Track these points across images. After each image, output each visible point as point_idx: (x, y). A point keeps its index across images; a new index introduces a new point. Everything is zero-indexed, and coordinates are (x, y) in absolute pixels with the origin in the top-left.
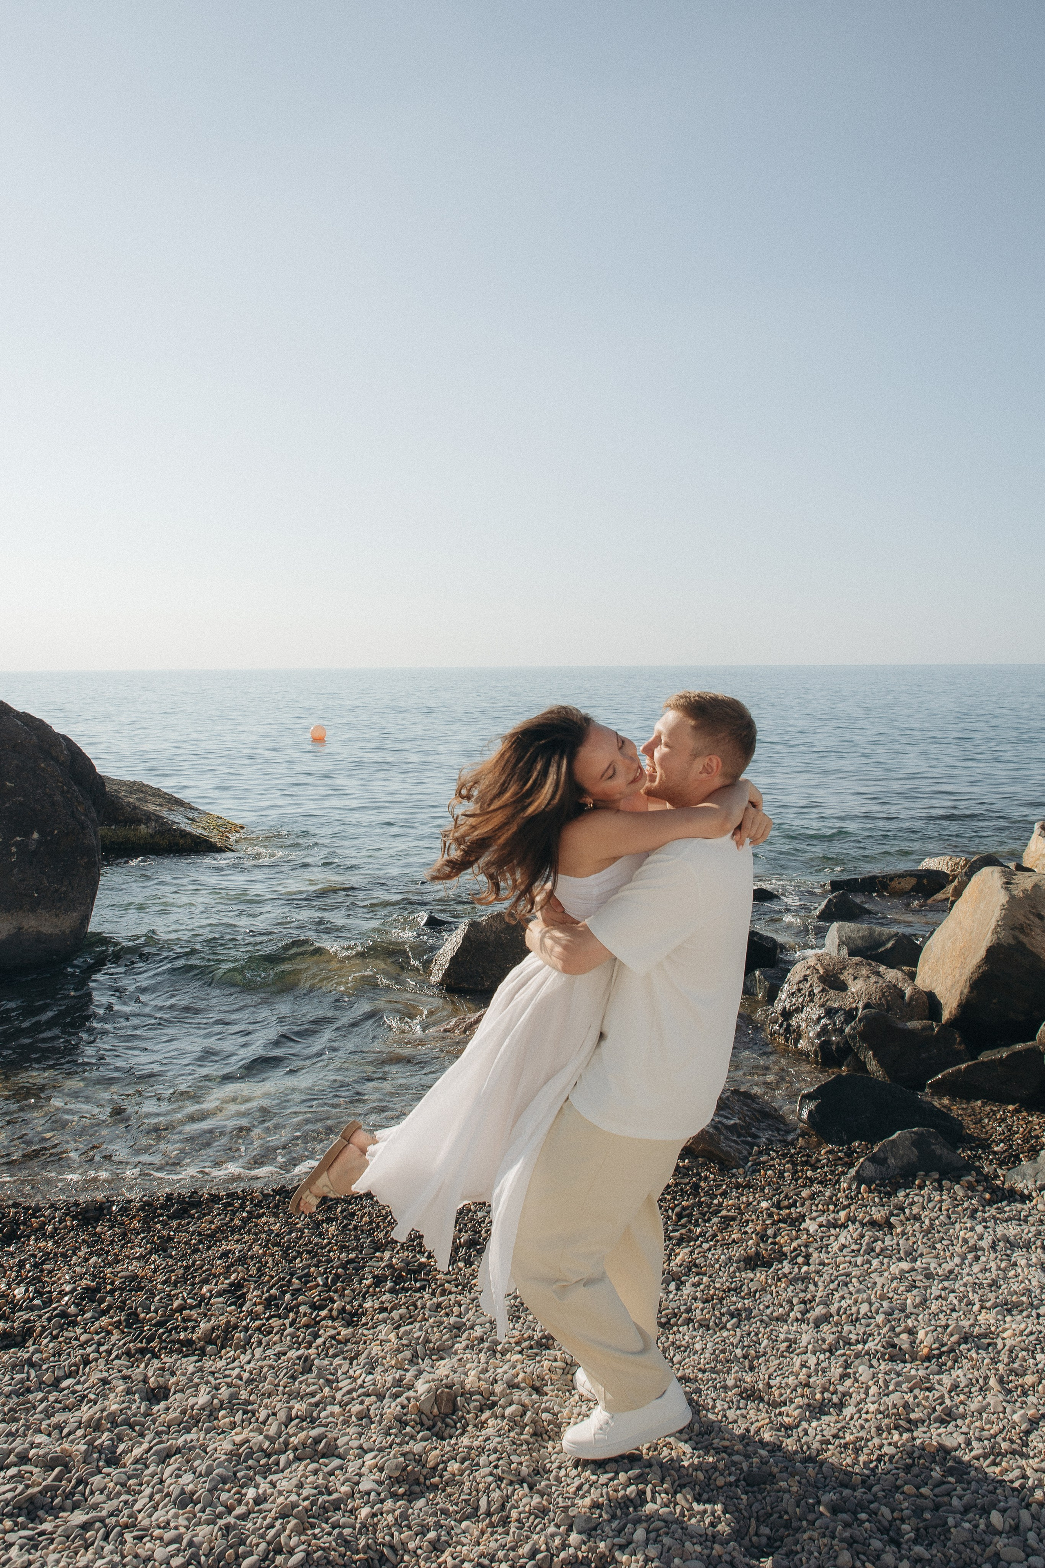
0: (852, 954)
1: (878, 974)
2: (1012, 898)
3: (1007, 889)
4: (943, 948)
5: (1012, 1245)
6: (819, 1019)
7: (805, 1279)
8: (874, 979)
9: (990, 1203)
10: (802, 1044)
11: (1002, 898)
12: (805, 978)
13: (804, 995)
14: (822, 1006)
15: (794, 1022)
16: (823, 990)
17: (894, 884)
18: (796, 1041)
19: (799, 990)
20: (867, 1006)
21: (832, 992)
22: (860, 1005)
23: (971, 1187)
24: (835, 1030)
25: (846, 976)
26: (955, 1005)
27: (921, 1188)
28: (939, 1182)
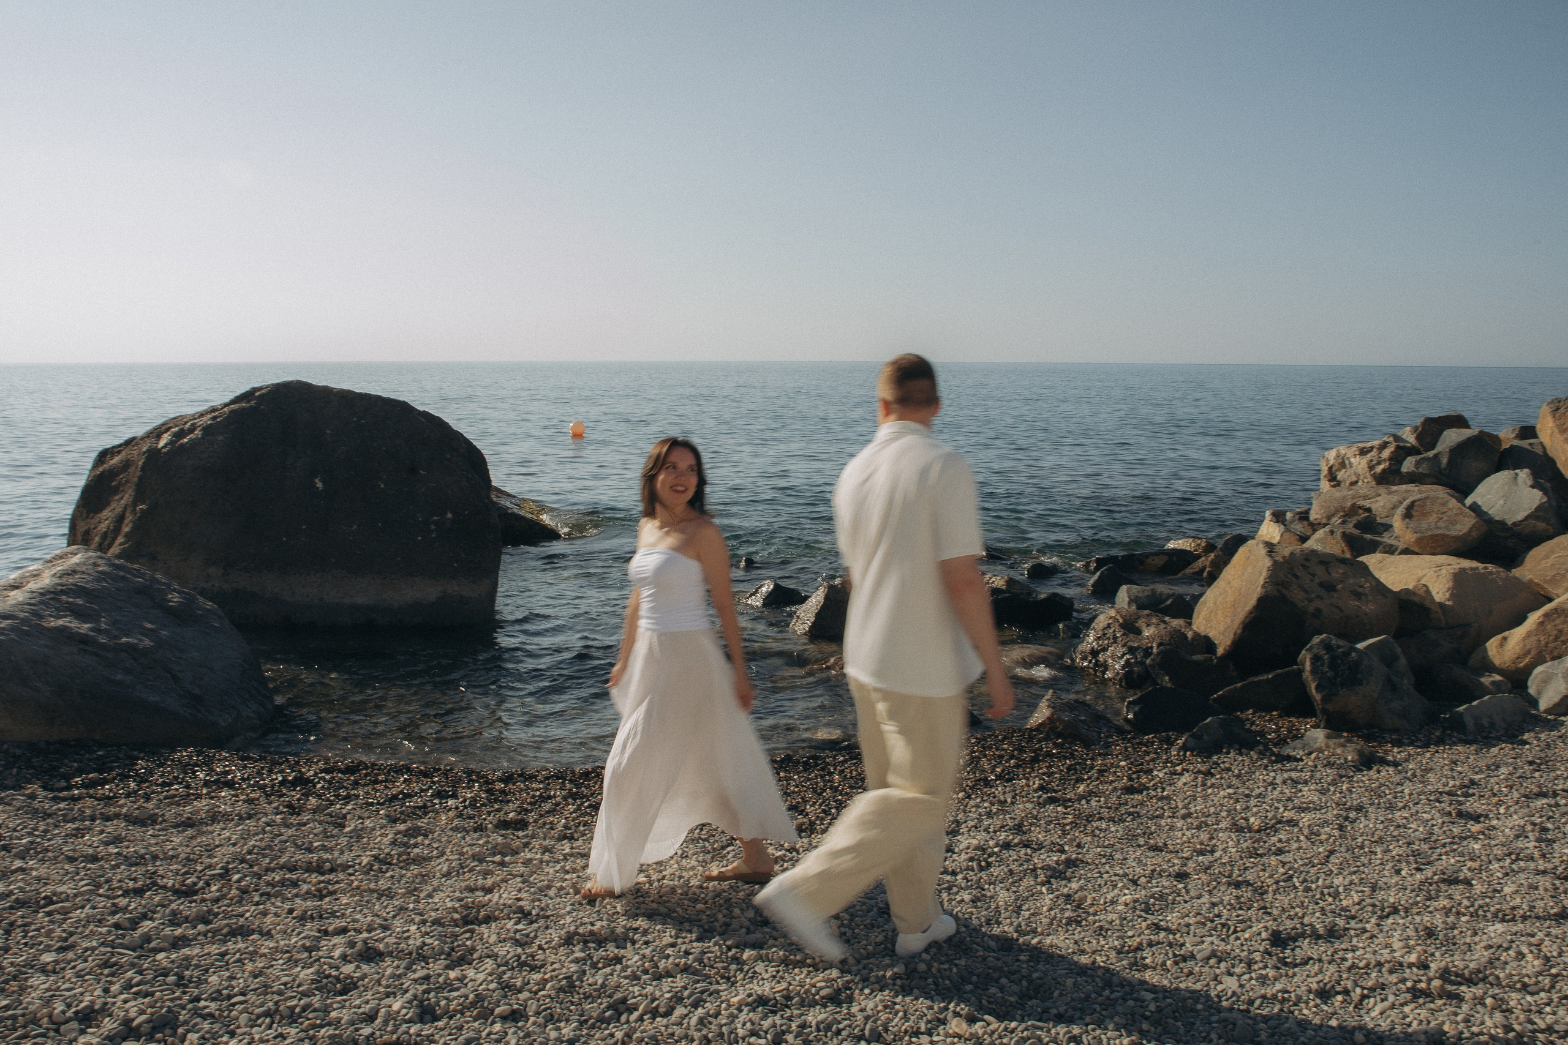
0: (1139, 608)
1: (1165, 622)
2: (1275, 563)
3: (1270, 556)
4: (1215, 603)
5: (1295, 782)
6: (1123, 655)
7: (1168, 798)
8: (1162, 626)
9: (1276, 762)
10: (1109, 674)
11: (1268, 562)
12: (1109, 626)
13: (1108, 638)
14: (1123, 646)
15: (1101, 658)
16: (1123, 635)
17: (1149, 561)
18: (1104, 673)
19: (1104, 635)
20: (1159, 645)
21: (1131, 636)
22: (1154, 645)
23: (1260, 753)
24: (1136, 663)
25: (1141, 623)
26: (1229, 643)
27: (1228, 753)
28: (1240, 750)
